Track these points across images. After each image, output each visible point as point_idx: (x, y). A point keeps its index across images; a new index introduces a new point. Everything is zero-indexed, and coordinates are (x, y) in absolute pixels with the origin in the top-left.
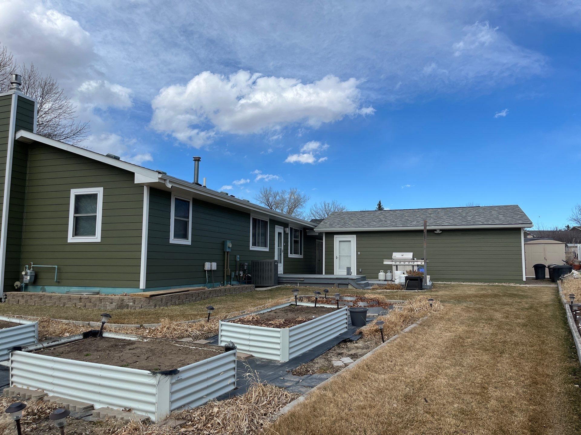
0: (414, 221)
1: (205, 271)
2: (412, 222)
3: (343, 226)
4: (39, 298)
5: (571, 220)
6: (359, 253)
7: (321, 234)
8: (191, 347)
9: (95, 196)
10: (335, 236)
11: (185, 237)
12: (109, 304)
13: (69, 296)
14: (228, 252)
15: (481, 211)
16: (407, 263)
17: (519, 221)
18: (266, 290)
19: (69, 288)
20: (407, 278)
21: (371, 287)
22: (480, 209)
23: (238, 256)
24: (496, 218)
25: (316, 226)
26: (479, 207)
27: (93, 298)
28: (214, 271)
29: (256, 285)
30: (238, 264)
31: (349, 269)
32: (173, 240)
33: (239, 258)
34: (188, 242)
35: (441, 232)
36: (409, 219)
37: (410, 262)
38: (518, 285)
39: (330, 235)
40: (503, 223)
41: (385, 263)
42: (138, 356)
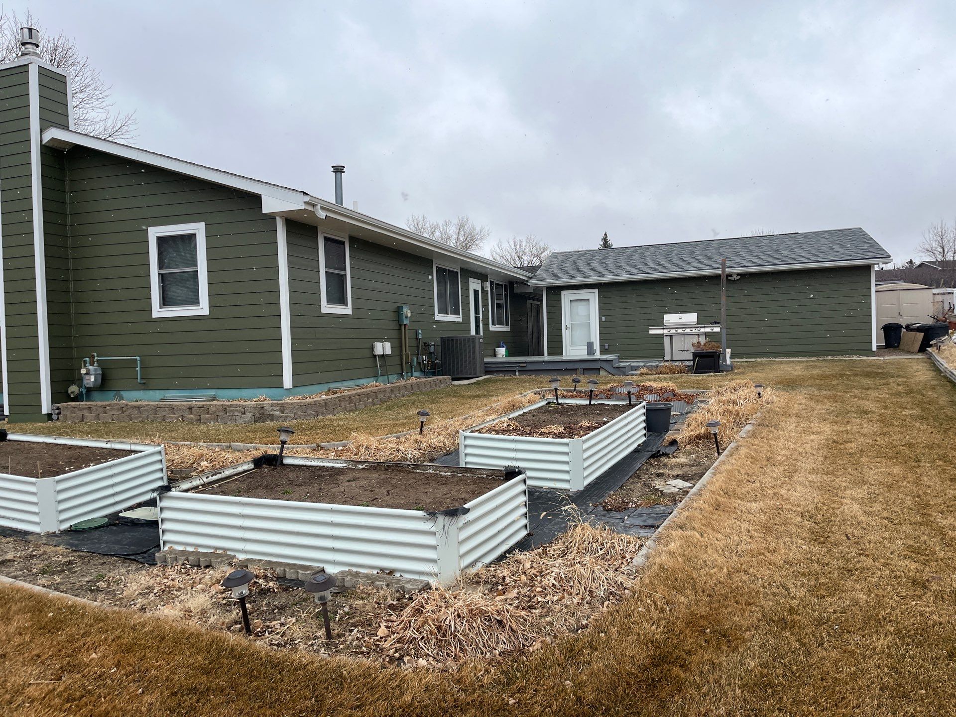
0: (692, 262)
1: (375, 356)
2: (689, 263)
3: (576, 275)
4: (118, 410)
5: (920, 251)
6: (603, 318)
7: (538, 289)
8: (443, 473)
9: (191, 237)
10: (563, 292)
11: (342, 301)
12: (240, 414)
13: (169, 405)
14: (405, 325)
15: (802, 240)
16: (688, 330)
17: (868, 254)
18: (469, 384)
19: (162, 392)
20: (695, 355)
21: (638, 372)
22: (799, 237)
23: (420, 332)
24: (828, 251)
25: (530, 278)
26: (797, 233)
27: (210, 405)
28: (387, 355)
29: (454, 377)
30: (421, 343)
31: (590, 345)
32: (327, 308)
33: (422, 334)
34: (347, 310)
35: (739, 277)
36: (685, 259)
37: (694, 329)
38: (865, 358)
39: (555, 291)
40: (843, 259)
41: (652, 332)
42: (371, 491)
